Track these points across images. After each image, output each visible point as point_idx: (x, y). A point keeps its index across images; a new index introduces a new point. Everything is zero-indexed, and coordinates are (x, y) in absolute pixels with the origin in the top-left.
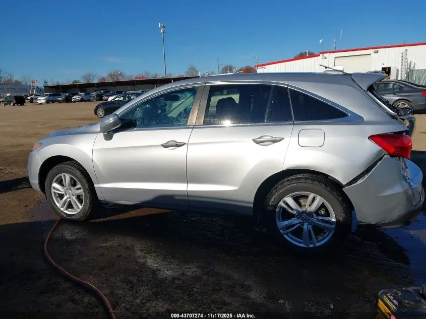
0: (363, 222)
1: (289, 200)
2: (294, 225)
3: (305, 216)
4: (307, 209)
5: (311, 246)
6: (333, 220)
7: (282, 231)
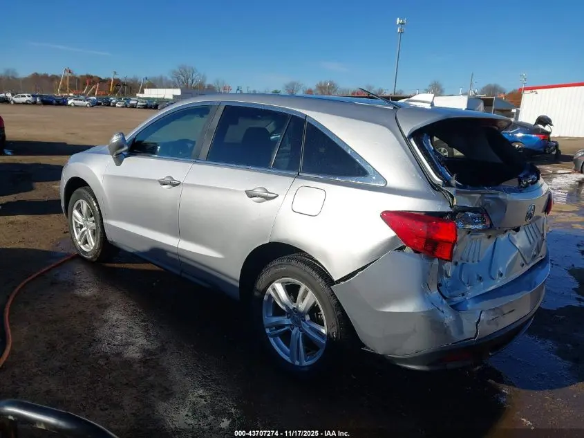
0: (369, 348)
1: (279, 288)
2: (283, 326)
3: (295, 314)
4: (298, 306)
5: (297, 363)
6: (324, 331)
7: (268, 331)
